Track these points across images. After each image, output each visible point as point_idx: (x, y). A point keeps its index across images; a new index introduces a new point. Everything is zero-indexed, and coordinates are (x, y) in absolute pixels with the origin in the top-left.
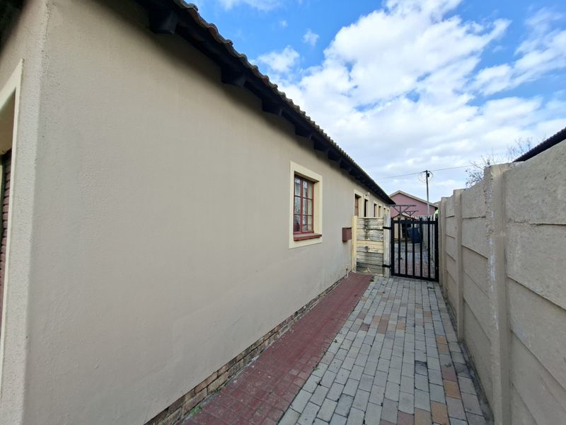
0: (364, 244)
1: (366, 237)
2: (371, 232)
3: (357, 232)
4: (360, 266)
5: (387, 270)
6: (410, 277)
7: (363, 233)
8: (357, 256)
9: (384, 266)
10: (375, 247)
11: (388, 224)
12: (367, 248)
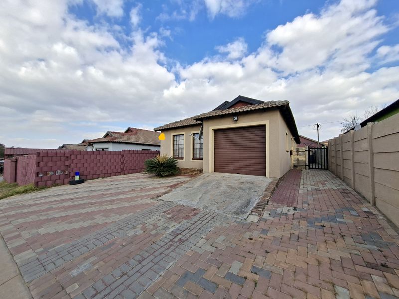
0: (297, 157)
1: (298, 155)
2: (300, 153)
3: (294, 153)
4: (295, 166)
5: (307, 167)
6: (317, 169)
7: (296, 153)
8: (293, 163)
9: (306, 166)
10: (302, 158)
11: (307, 150)
12: (298, 159)
